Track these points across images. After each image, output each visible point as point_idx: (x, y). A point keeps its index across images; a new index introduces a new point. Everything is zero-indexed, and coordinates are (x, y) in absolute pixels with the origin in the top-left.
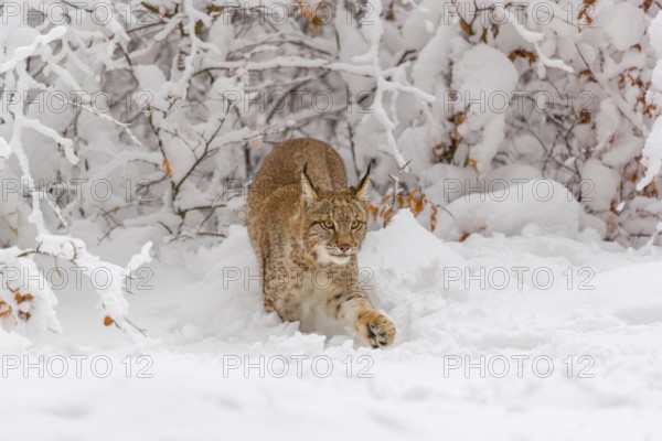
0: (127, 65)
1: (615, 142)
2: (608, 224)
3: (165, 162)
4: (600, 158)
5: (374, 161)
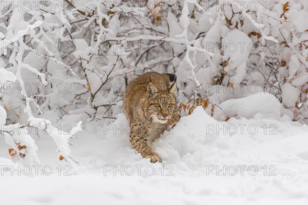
0: (70, 39)
1: (298, 75)
2: (294, 113)
3: (88, 84)
4: (291, 83)
5: (185, 84)
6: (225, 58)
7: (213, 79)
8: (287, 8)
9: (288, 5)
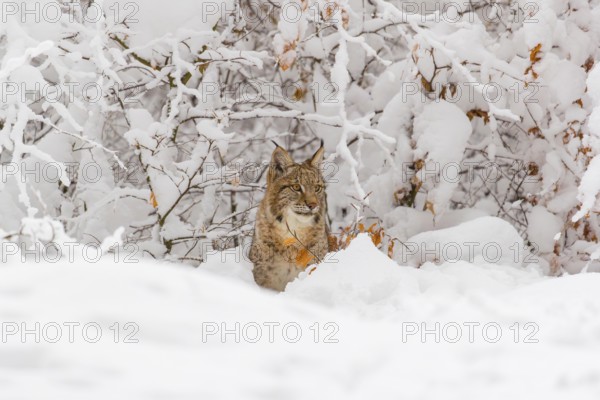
0: (120, 109)
1: (559, 191)
2: (551, 265)
3: (153, 196)
4: (546, 206)
5: (344, 211)
6: (418, 153)
7: (395, 194)
8: (538, 56)
9: (541, 49)
